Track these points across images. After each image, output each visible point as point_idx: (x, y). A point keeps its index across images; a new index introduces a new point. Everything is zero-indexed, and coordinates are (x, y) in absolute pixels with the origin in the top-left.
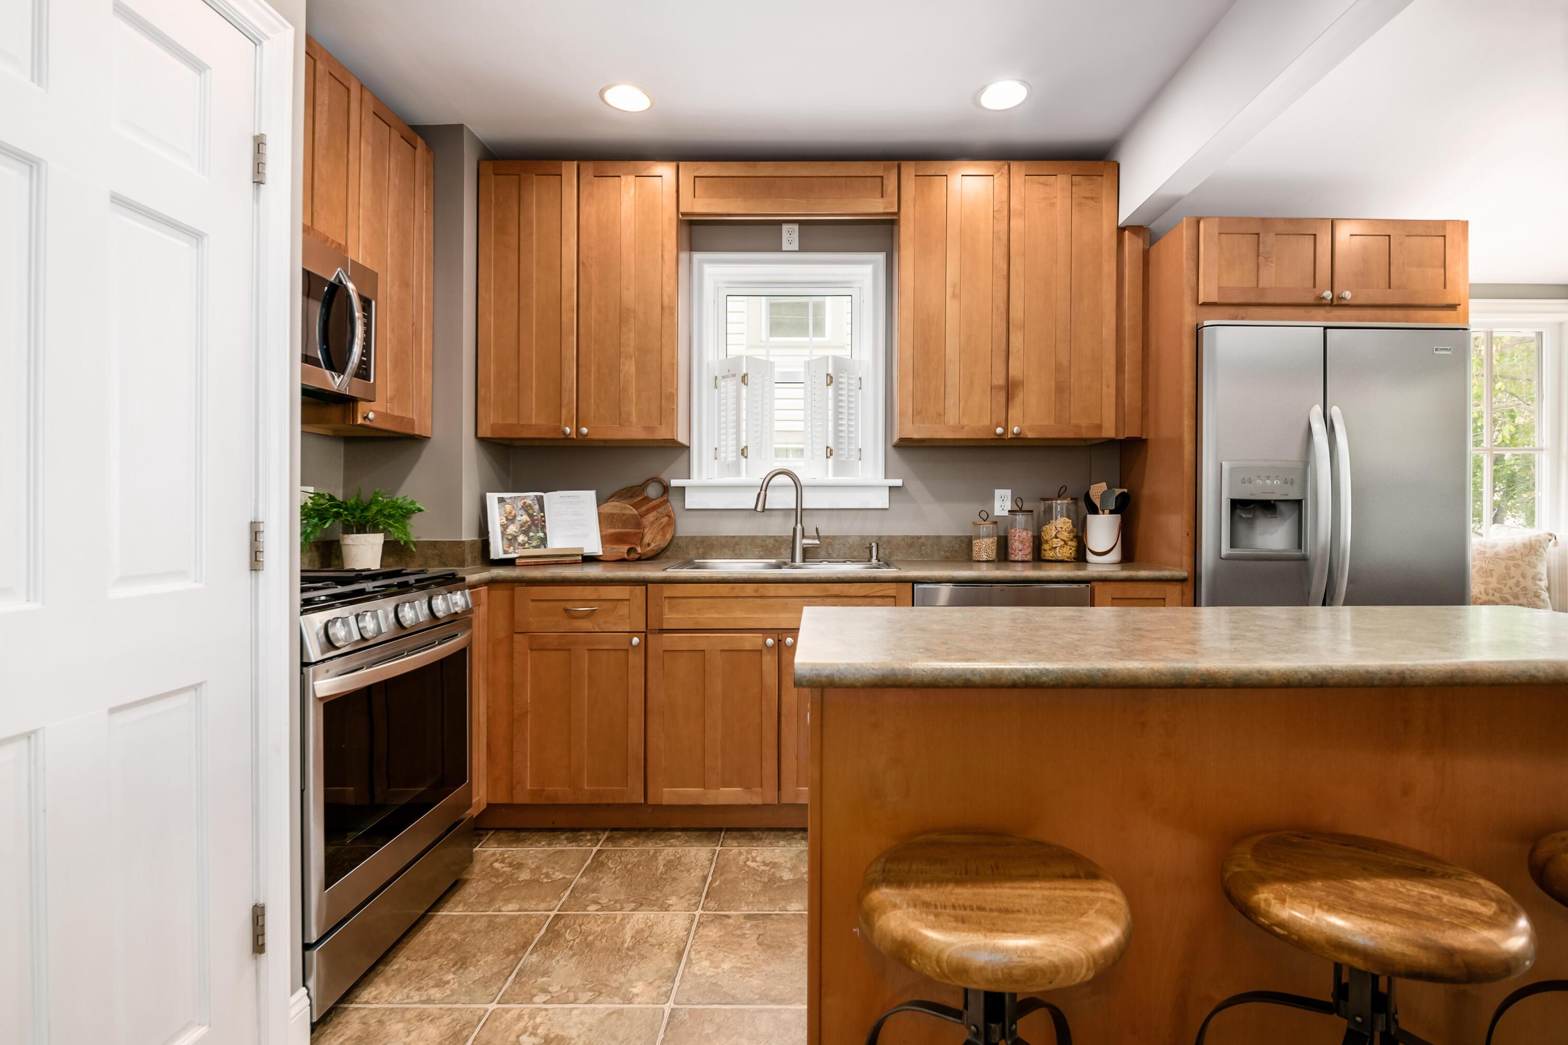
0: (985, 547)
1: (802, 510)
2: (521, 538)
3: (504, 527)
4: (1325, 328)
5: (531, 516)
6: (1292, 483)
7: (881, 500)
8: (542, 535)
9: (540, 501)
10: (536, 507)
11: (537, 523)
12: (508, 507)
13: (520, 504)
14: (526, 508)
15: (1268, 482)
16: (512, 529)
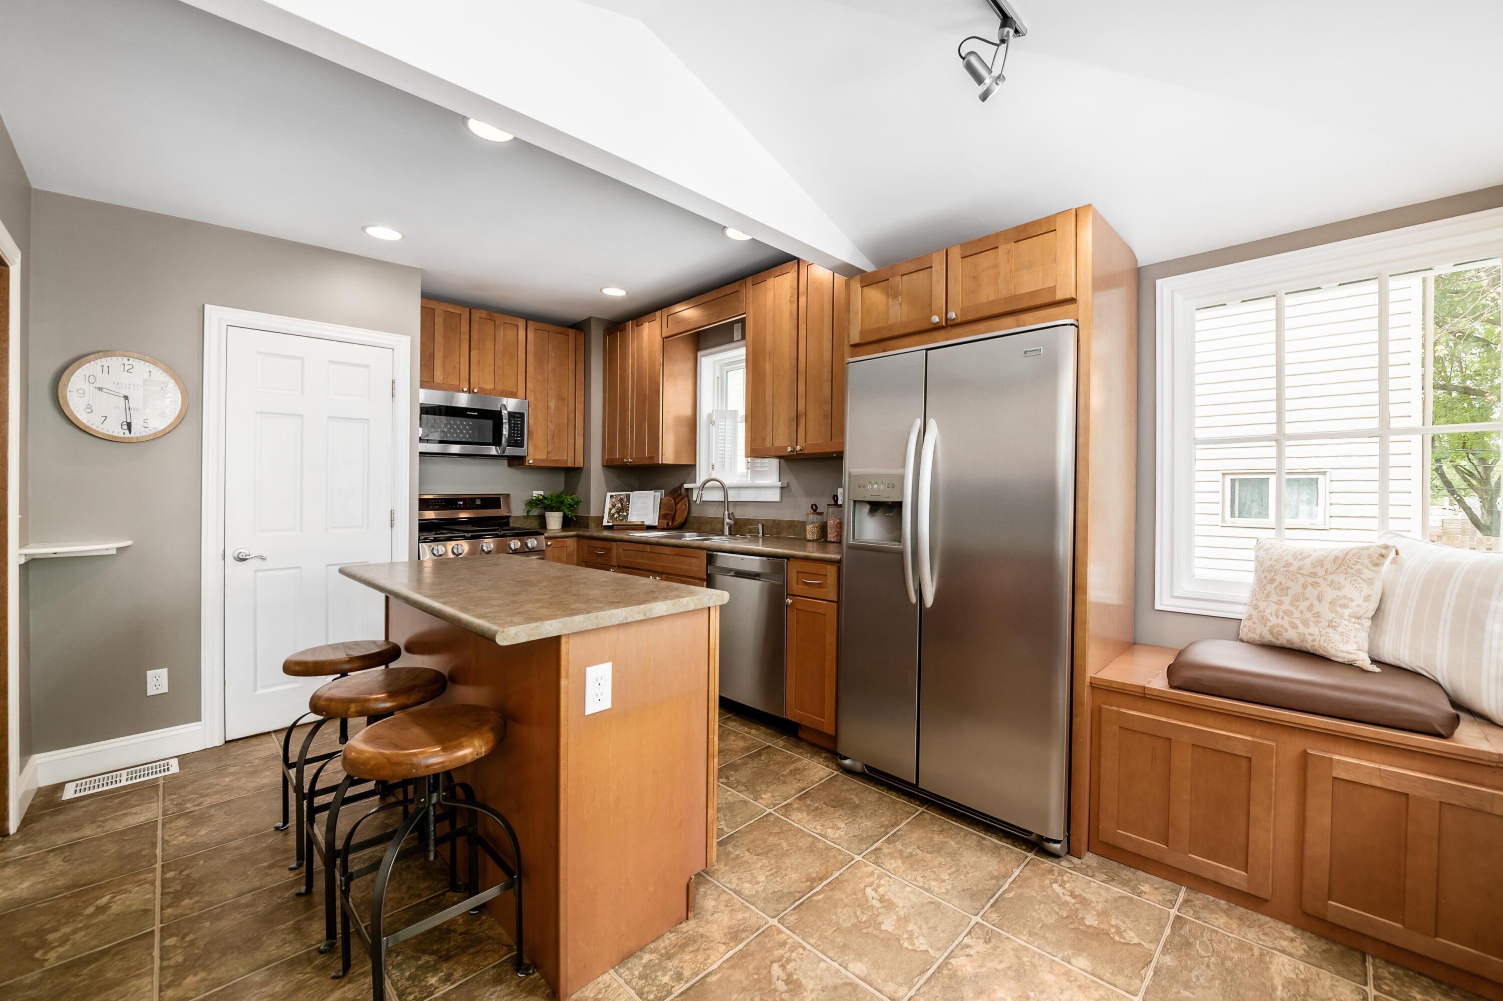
0: (811, 532)
1: (728, 502)
2: (616, 515)
3: (610, 510)
4: (927, 350)
5: (622, 504)
6: (893, 487)
7: (775, 496)
8: (625, 514)
9: (628, 497)
10: (625, 500)
11: (623, 508)
12: (614, 500)
13: (619, 498)
14: (621, 500)
15: (875, 486)
16: (613, 511)
